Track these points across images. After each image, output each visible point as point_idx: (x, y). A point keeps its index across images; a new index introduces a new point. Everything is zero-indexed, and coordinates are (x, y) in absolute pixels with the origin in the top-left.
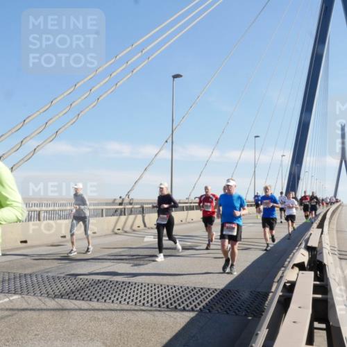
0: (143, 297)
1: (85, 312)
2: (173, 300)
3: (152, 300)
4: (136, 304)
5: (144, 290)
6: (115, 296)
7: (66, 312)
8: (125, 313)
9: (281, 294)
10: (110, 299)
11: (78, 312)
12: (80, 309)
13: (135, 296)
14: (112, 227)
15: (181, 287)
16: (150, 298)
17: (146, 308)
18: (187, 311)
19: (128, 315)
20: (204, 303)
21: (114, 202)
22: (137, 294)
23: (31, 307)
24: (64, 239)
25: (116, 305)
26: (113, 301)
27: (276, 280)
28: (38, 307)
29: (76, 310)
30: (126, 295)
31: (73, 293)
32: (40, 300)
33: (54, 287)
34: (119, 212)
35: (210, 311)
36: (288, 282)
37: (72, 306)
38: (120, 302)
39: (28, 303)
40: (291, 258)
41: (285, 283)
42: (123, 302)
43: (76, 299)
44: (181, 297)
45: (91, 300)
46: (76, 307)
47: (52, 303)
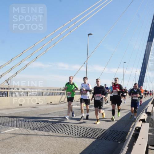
0: (72, 131)
1: (46, 136)
2: (85, 133)
3: (76, 133)
4: (69, 134)
5: (73, 128)
6: (60, 130)
7: (38, 136)
8: (64, 138)
9: (134, 132)
10: (58, 131)
11: (43, 136)
12: (44, 135)
13: (69, 131)
14: (59, 100)
15: (89, 128)
16: (75, 132)
17: (73, 136)
18: (91, 138)
19: (65, 139)
20: (99, 135)
21: (60, 89)
22: (69, 130)
23: (23, 133)
24: (38, 105)
25: (60, 134)
26: (59, 133)
27: (132, 126)
28: (26, 134)
29: (43, 135)
30: (65, 130)
31: (41, 128)
32: (27, 130)
33: (33, 125)
34: (62, 94)
35: (101, 139)
36: (137, 127)
37: (41, 134)
38: (62, 133)
39: (22, 131)
40: (139, 117)
41: (136, 127)
42: (63, 133)
43: (43, 131)
44: (89, 132)
45: (49, 131)
46: (43, 134)
47: (32, 132)
